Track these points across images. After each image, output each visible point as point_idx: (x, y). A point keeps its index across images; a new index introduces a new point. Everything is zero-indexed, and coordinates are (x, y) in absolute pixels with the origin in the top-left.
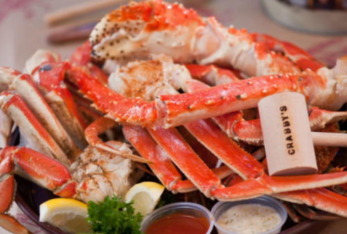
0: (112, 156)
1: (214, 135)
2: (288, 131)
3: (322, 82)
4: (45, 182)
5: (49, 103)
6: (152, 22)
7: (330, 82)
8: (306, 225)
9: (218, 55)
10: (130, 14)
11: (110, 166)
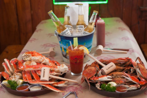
0: (17, 74)
1: (35, 73)
2: (44, 73)
3: (57, 68)
4: (5, 77)
5: (11, 65)
6: (33, 55)
7: (58, 68)
8: (44, 90)
9: (44, 62)
10: (29, 53)
11: (16, 76)
